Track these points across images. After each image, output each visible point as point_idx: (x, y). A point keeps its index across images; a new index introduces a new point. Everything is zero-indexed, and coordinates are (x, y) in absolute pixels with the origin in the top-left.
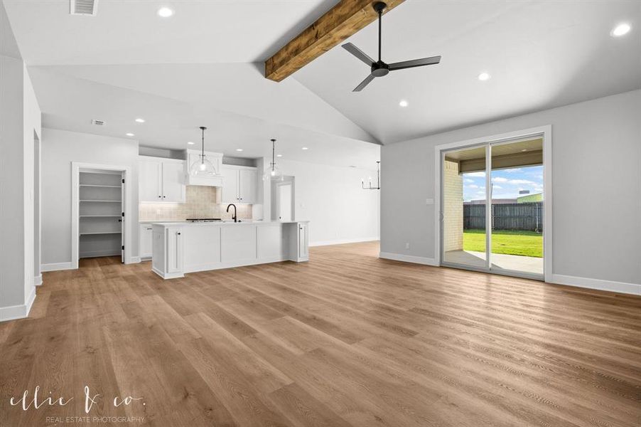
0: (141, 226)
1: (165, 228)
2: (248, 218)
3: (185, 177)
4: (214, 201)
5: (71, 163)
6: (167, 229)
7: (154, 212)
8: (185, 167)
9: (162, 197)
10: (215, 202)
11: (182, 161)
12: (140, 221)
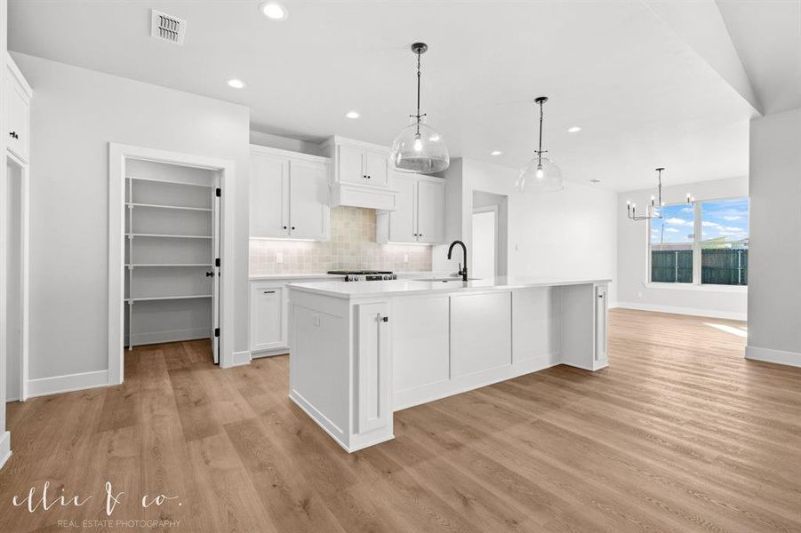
0: (254, 286)
1: (352, 303)
2: (426, 270)
3: (329, 191)
4: (373, 238)
5: (108, 144)
6: (356, 308)
7: (272, 258)
8: (331, 172)
9: (289, 229)
10: (375, 241)
11: (322, 159)
12: (250, 276)
